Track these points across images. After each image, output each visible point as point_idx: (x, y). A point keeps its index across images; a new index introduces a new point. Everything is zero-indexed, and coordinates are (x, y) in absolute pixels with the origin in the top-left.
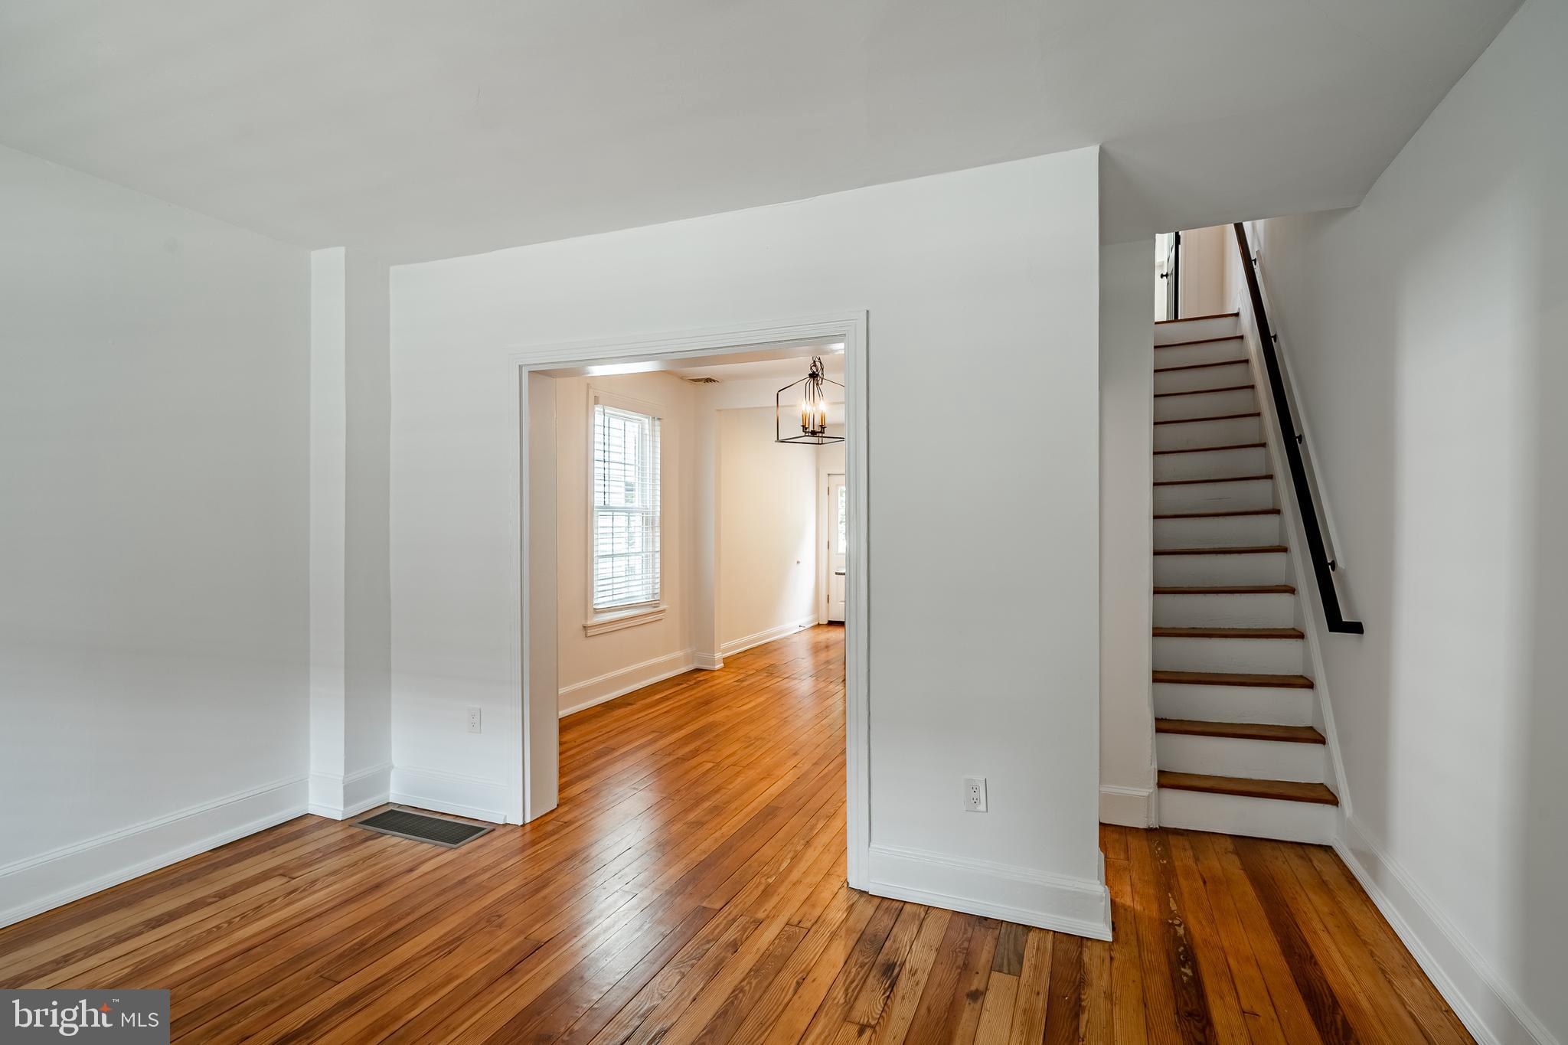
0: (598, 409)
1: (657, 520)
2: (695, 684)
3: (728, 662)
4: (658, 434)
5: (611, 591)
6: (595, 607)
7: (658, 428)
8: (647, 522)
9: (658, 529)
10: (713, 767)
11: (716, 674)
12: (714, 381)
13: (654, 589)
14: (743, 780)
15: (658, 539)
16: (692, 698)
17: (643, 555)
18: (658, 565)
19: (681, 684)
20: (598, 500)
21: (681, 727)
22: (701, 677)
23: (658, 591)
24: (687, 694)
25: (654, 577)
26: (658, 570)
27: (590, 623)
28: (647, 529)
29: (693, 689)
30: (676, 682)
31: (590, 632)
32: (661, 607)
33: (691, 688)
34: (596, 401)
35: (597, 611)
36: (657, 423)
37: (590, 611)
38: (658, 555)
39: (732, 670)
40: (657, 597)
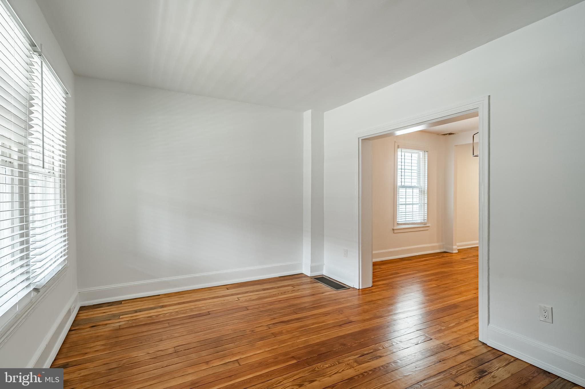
0: (399, 150)
1: (426, 192)
2: (442, 257)
3: (460, 251)
4: (426, 157)
5: (405, 217)
6: (398, 222)
7: (426, 155)
8: (422, 192)
9: (426, 195)
10: (437, 286)
11: (453, 254)
12: (453, 134)
13: (424, 218)
14: (447, 293)
15: (426, 199)
16: (438, 262)
17: (420, 204)
18: (426, 209)
19: (435, 256)
20: (399, 184)
21: (428, 271)
22: (445, 255)
23: (426, 219)
24: (436, 260)
25: (424, 213)
26: (426, 211)
27: (395, 228)
28: (421, 194)
29: (440, 258)
30: (433, 255)
31: (395, 231)
32: (428, 225)
33: (439, 258)
34: (398, 147)
35: (398, 224)
36: (426, 153)
37: (395, 224)
38: (426, 205)
39: (461, 254)
40: (426, 221)
